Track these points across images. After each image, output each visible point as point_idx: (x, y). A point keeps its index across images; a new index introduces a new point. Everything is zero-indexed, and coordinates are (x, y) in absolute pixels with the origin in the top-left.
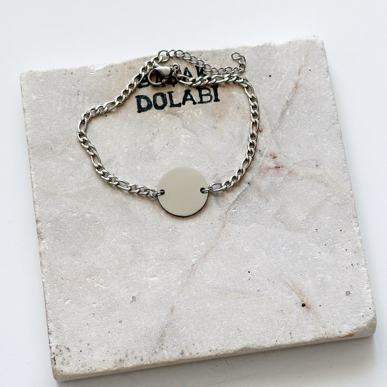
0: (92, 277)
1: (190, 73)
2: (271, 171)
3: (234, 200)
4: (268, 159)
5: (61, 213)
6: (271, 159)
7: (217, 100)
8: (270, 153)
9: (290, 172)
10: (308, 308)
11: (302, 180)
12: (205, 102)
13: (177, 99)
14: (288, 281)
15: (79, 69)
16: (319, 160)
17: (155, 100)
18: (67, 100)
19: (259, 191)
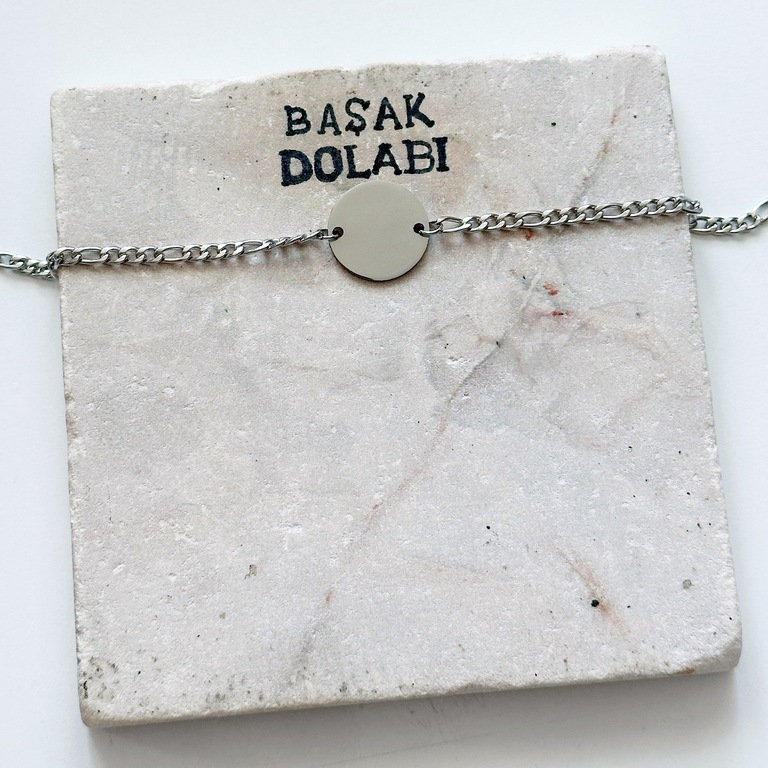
0: (171, 521)
1: (391, 110)
2: (545, 321)
3: (466, 376)
4: (540, 295)
5: (116, 384)
6: (546, 296)
7: (443, 168)
8: (544, 284)
9: (583, 326)
10: (604, 609)
11: (606, 342)
12: (420, 172)
13: (364, 162)
14: (566, 551)
15: (170, 91)
16: (642, 303)
17: (318, 162)
18: (141, 152)
19: (519, 360)
